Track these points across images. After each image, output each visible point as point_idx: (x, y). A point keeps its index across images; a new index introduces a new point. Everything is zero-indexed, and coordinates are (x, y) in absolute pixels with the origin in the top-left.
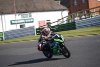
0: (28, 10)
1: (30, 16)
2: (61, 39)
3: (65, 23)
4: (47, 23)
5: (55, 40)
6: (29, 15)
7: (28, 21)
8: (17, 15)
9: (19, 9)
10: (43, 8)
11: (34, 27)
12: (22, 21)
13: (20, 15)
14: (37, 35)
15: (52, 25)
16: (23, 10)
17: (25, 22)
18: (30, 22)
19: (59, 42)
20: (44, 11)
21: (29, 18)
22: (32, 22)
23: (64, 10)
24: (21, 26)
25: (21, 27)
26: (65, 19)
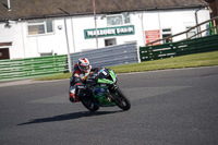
0: (122, 8)
1: (128, 20)
2: (110, 78)
3: (204, 35)
4: (164, 36)
5: (99, 81)
6: (123, 18)
7: (122, 30)
8: (99, 17)
9: (103, 5)
10: (156, 3)
11: (135, 43)
12: (109, 32)
13: (105, 19)
14: (142, 60)
15: (175, 40)
16: (112, 7)
17: (117, 34)
18: (128, 33)
19: (108, 84)
20: (156, 9)
21: (125, 25)
22: (132, 33)
23: (200, 7)
24: (107, 42)
25: (106, 45)
26: (203, 27)
